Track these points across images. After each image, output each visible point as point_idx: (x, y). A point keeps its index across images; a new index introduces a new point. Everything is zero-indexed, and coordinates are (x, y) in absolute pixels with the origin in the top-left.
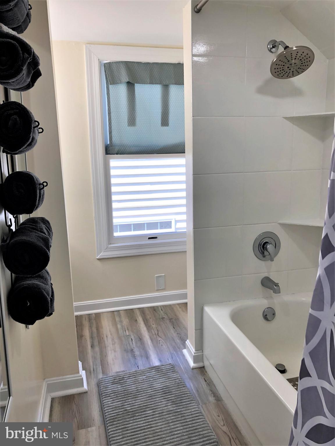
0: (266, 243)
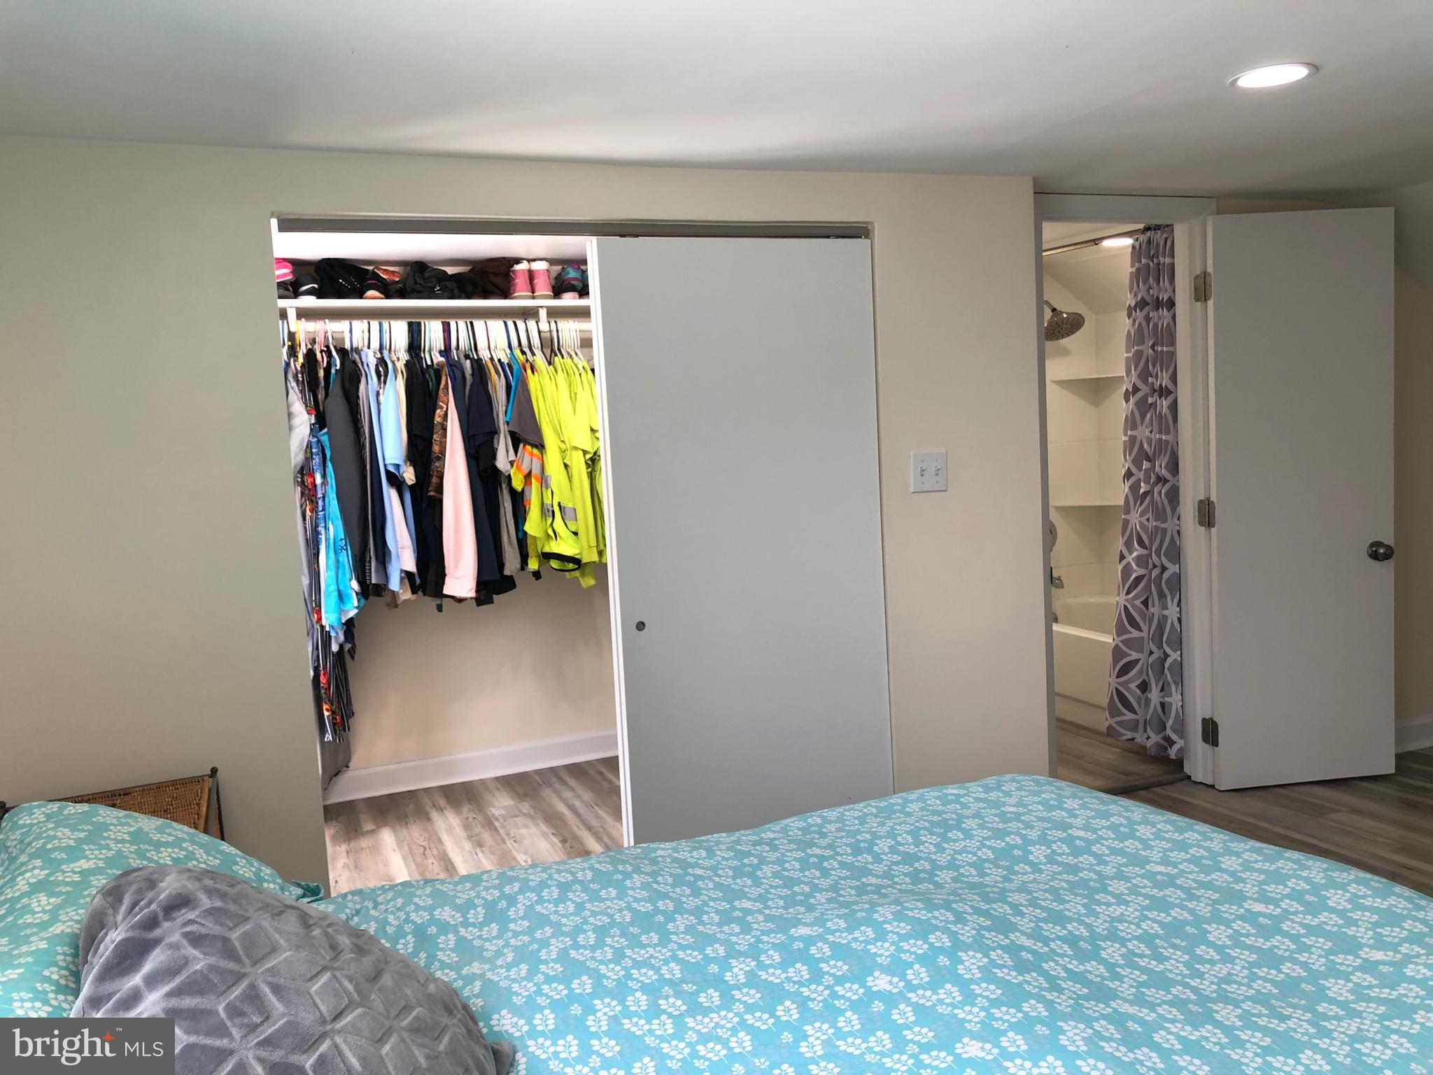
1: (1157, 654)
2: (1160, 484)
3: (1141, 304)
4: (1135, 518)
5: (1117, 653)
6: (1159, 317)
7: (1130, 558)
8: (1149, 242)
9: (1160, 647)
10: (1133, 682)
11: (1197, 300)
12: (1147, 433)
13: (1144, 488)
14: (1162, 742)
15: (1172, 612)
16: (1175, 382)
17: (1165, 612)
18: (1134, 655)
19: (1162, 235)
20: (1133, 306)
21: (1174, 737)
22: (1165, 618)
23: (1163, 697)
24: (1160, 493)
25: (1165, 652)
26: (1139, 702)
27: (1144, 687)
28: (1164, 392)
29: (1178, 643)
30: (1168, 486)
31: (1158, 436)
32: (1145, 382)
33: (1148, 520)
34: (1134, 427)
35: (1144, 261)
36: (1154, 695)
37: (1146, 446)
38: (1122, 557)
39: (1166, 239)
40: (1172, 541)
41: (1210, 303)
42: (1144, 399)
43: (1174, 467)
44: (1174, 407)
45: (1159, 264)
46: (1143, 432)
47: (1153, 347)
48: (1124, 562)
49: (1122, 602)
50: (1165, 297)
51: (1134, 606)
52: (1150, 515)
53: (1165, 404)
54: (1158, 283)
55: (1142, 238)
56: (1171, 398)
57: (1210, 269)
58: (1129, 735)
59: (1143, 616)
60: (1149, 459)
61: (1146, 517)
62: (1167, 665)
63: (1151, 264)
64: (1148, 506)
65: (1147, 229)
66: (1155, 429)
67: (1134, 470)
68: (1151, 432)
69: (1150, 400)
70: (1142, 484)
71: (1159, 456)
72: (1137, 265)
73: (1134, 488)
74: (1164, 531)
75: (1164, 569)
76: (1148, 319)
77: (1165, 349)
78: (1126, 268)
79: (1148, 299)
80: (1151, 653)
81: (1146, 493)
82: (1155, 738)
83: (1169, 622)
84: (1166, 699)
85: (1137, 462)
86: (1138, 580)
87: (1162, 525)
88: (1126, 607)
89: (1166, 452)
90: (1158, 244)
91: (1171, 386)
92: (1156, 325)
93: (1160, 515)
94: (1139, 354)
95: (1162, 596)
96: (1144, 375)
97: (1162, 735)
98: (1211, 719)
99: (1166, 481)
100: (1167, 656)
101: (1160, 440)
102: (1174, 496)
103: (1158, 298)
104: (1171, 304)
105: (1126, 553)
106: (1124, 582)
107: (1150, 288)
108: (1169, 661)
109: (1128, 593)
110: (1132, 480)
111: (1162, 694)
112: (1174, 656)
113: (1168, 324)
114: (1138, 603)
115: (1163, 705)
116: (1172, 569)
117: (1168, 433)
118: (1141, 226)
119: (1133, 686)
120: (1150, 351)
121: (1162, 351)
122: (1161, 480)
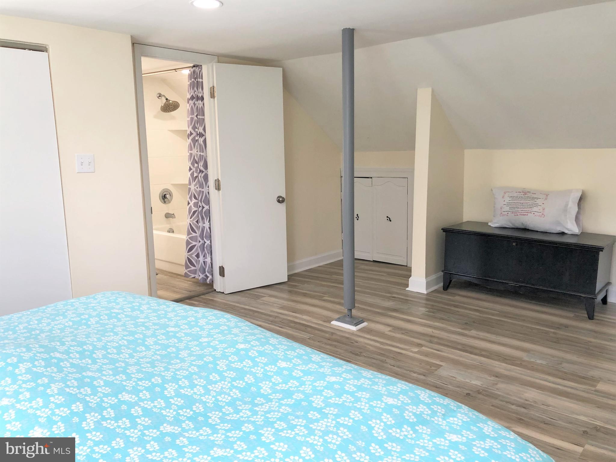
0: (165, 194)
1: (202, 242)
2: (201, 173)
3: (192, 98)
4: (192, 187)
5: (188, 243)
6: (199, 104)
7: (192, 204)
8: (194, 71)
9: (203, 239)
10: (194, 254)
11: (211, 97)
12: (196, 152)
13: (195, 175)
14: (205, 277)
15: (207, 225)
16: (205, 131)
17: (204, 225)
18: (194, 243)
19: (198, 69)
20: (189, 98)
21: (208, 275)
22: (204, 227)
23: (204, 259)
24: (201, 177)
25: (204, 241)
26: (196, 262)
27: (198, 256)
28: (201, 135)
29: (210, 237)
30: (203, 174)
31: (199, 153)
32: (195, 131)
33: (197, 188)
34: (191, 150)
35: (192, 80)
36: (201, 259)
37: (196, 158)
38: (189, 203)
39: (200, 71)
40: (206, 196)
41: (216, 99)
42: (194, 137)
43: (206, 166)
44: (205, 141)
45: (198, 81)
46: (194, 152)
47: (197, 116)
48: (189, 205)
49: (189, 222)
50: (200, 95)
51: (193, 223)
52: (198, 186)
53: (201, 140)
54: (198, 90)
55: (192, 70)
56: (203, 138)
57: (215, 85)
58: (193, 276)
59: (197, 227)
60: (197, 163)
61: (196, 187)
62: (205, 246)
63: (195, 81)
64: (197, 182)
65: (194, 66)
66: (199, 151)
67: (192, 167)
68: (197, 151)
69: (196, 138)
70: (195, 173)
71: (200, 161)
72: (190, 81)
73: (192, 175)
74: (203, 192)
75: (203, 207)
76: (194, 104)
77: (201, 117)
78: (186, 82)
79: (194, 96)
80: (200, 242)
81: (196, 177)
82: (202, 276)
83: (206, 229)
84: (205, 260)
85: (193, 164)
86: (195, 212)
87: (202, 190)
88: (190, 223)
89: (202, 159)
90: (197, 73)
91: (203, 133)
92: (197, 107)
93: (201, 186)
94: (192, 119)
95: (203, 218)
96: (194, 128)
97: (204, 275)
98: (222, 266)
99: (203, 172)
100: (205, 243)
101: (200, 155)
102: (206, 178)
103: (198, 95)
104: (202, 99)
105: (190, 201)
106: (189, 214)
107: (195, 91)
108: (206, 244)
109: (191, 218)
110: (191, 171)
111: (204, 258)
112: (208, 242)
113: (202, 107)
114: (195, 222)
115: (204, 262)
116: (206, 207)
117: (203, 152)
118: (192, 65)
119: (194, 256)
120: (196, 118)
121: (200, 118)
122: (201, 171)
